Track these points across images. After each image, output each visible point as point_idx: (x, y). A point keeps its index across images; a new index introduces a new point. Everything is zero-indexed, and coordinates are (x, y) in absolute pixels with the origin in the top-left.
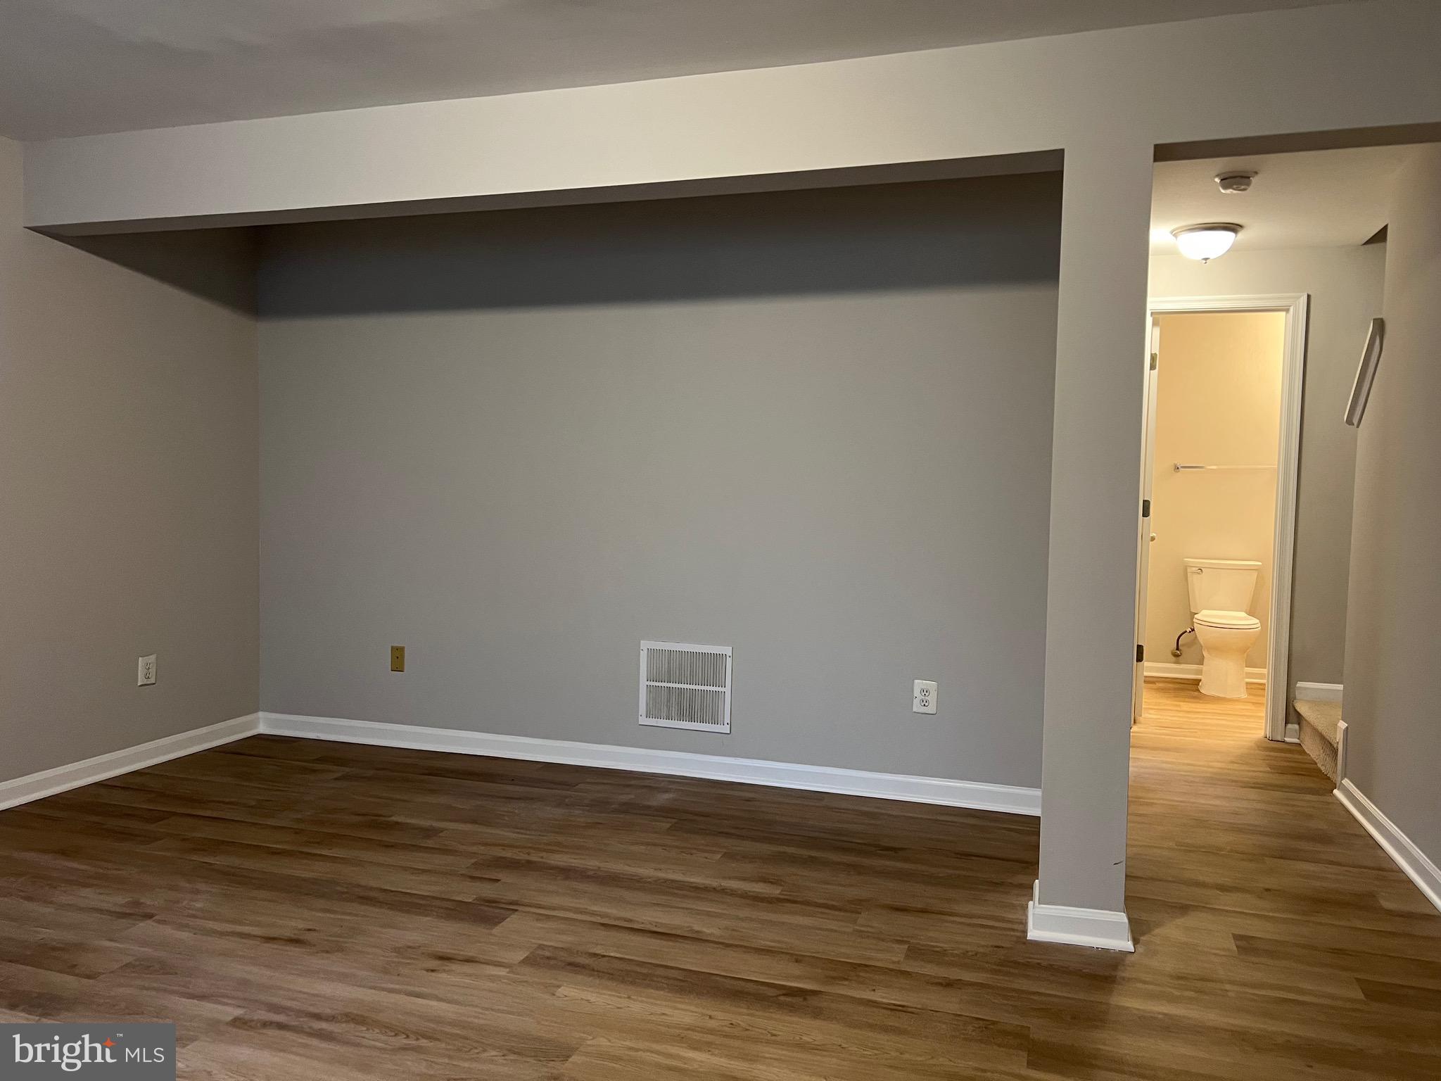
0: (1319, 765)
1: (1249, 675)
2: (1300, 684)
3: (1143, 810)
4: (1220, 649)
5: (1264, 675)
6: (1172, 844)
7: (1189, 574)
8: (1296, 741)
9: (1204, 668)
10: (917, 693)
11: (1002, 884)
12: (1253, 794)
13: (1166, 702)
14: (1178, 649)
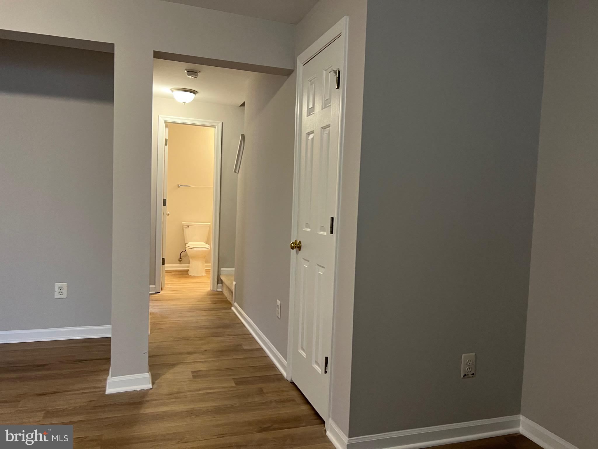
0: (228, 299)
1: (206, 266)
2: (222, 269)
3: (163, 326)
4: (196, 257)
5: (210, 266)
6: (171, 339)
7: (184, 229)
8: (221, 290)
9: (190, 265)
10: (56, 289)
11: (96, 371)
12: (204, 313)
13: (175, 280)
14: (180, 258)
